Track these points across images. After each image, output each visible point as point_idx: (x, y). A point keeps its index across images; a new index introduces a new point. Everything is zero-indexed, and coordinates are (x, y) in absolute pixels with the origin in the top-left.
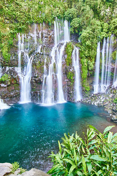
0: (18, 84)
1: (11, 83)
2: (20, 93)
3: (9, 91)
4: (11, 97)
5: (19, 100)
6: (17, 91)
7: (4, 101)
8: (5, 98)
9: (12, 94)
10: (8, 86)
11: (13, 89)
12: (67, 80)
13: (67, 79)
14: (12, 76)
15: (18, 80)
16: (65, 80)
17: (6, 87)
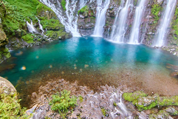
0: (94, 17)
1: (88, 15)
2: (94, 26)
3: (86, 23)
4: (86, 29)
5: (92, 33)
6: (92, 24)
7: (79, 31)
8: (81, 29)
9: (87, 26)
10: (85, 18)
11: (89, 21)
12: (150, 17)
13: (150, 15)
14: (90, 7)
15: (94, 13)
16: (147, 17)
17: (83, 18)
